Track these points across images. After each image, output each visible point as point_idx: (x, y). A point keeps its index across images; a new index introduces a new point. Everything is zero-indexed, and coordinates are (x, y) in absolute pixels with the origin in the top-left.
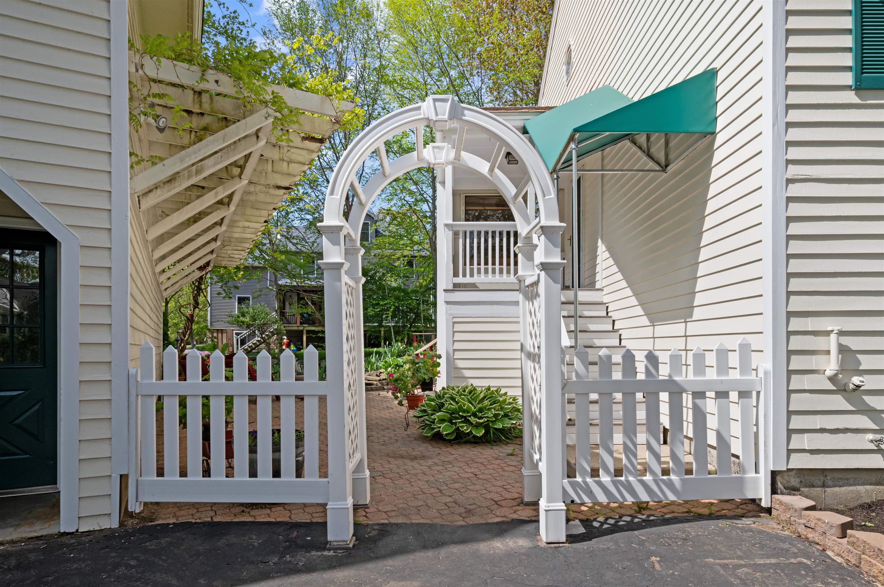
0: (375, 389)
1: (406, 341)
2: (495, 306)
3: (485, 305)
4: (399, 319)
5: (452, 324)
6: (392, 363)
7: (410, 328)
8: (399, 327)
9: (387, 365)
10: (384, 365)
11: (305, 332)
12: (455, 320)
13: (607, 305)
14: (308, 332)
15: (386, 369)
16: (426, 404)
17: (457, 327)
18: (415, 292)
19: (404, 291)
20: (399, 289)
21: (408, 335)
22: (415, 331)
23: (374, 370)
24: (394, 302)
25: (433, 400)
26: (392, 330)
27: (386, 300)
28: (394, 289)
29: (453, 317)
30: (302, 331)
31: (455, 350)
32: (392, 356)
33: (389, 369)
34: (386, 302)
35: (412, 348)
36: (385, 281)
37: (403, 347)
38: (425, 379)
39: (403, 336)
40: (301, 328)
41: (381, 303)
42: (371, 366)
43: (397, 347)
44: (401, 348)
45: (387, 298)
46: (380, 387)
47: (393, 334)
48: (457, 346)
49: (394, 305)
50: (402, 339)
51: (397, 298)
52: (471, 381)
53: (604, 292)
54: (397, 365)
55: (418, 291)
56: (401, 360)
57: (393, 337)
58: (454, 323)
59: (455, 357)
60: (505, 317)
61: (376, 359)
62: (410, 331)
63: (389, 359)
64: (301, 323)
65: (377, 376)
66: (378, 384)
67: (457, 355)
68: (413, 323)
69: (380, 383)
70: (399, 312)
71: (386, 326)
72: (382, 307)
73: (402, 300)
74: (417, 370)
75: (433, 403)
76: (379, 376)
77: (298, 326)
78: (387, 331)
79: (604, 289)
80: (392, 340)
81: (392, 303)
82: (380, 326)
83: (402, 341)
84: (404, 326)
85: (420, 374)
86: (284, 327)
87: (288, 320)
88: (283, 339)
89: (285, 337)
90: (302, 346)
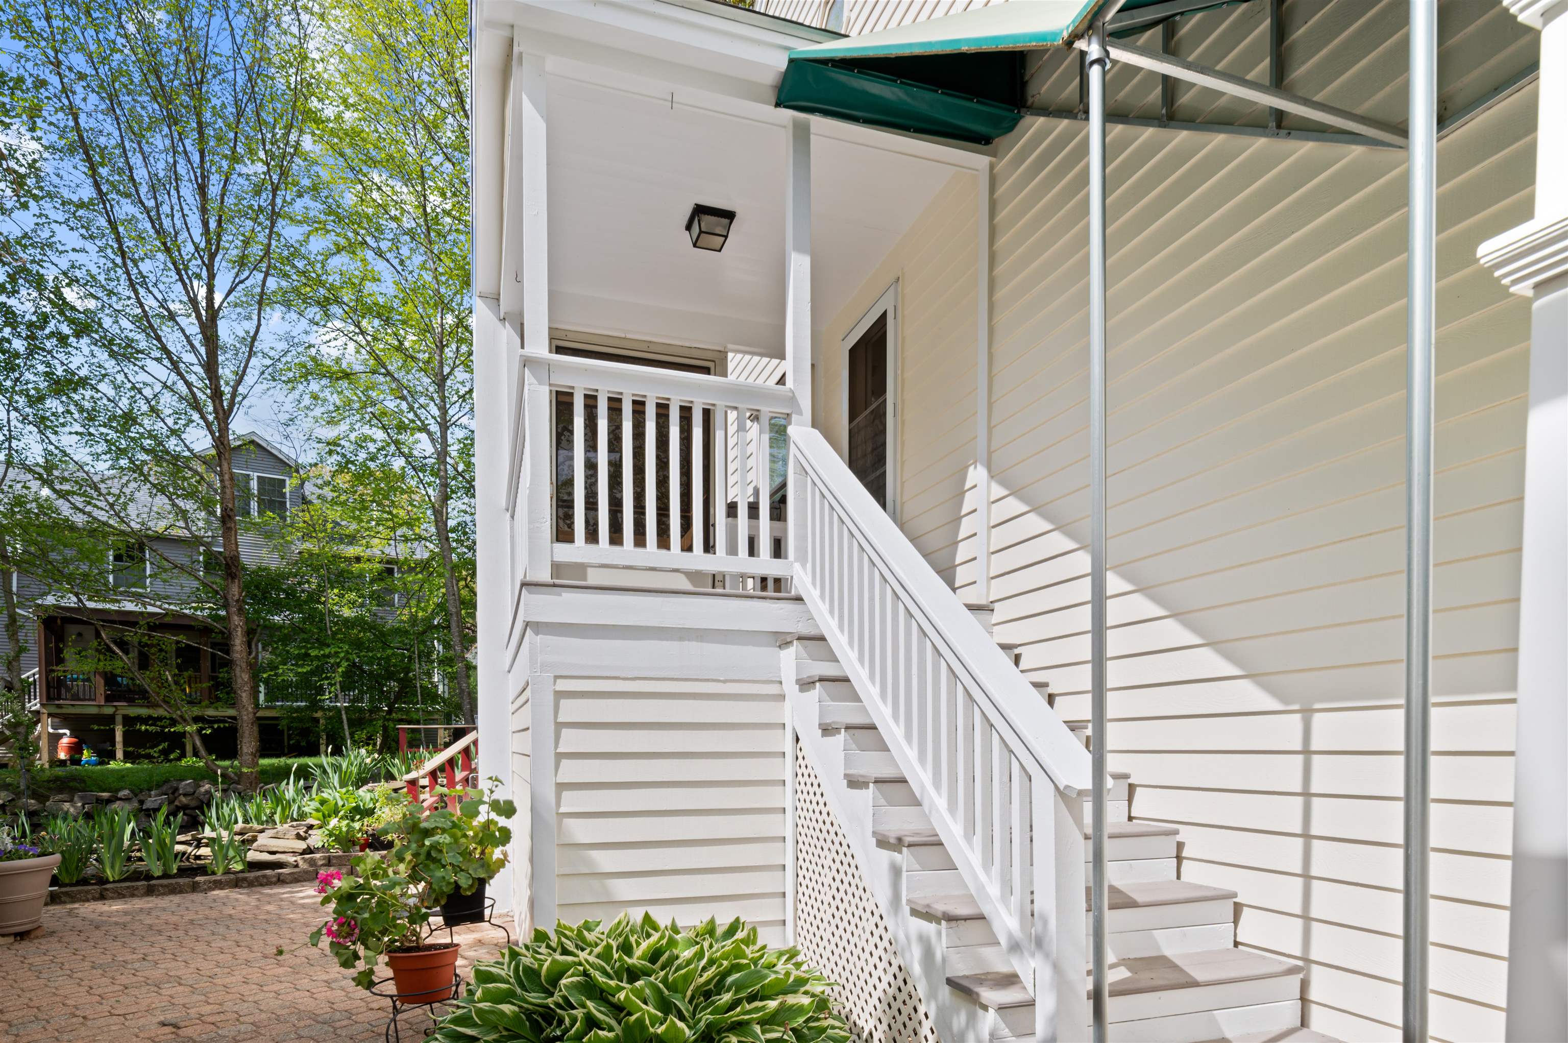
0: (289, 878)
1: (379, 742)
2: (694, 644)
3: (660, 639)
4: (362, 692)
5: (551, 698)
6: (340, 803)
7: (389, 712)
8: (361, 710)
9: (329, 811)
10: (317, 810)
11: (119, 719)
12: (562, 685)
13: (1017, 651)
14: (128, 721)
15: (326, 817)
16: (480, 1012)
17: (571, 710)
18: (397, 631)
19: (372, 627)
20: (357, 622)
21: (385, 728)
22: (401, 721)
23: (293, 820)
24: (347, 652)
25: (507, 997)
26: (344, 717)
27: (328, 646)
28: (348, 623)
29: (557, 677)
30: (111, 719)
31: (562, 787)
32: (343, 784)
33: (333, 822)
34: (327, 651)
35: (397, 761)
36: (324, 603)
37: (374, 760)
38: (457, 886)
39: (370, 729)
40: (109, 711)
41: (313, 653)
42: (283, 810)
43: (356, 758)
44: (368, 761)
45: (329, 641)
46: (306, 872)
47: (346, 727)
48: (571, 771)
49: (348, 660)
50: (369, 738)
51: (358, 644)
52: (624, 890)
53: (996, 618)
54: (356, 810)
55: (407, 632)
56: (368, 796)
57: (347, 733)
58: (560, 695)
59: (563, 810)
60: (725, 681)
61: (297, 792)
62: (388, 720)
63: (334, 794)
64: (109, 699)
65: (299, 837)
66: (301, 863)
67: (572, 802)
68: (395, 702)
69: (305, 860)
70: (361, 677)
71: (330, 709)
72: (315, 663)
73: (369, 649)
74: (429, 854)
75: (507, 1008)
76: (305, 839)
77: (99, 706)
78: (330, 718)
79: (997, 606)
80: (344, 739)
81: (342, 655)
82: (315, 705)
83: (368, 741)
84: (375, 710)
85: (440, 873)
86: (59, 706)
87: (68, 689)
88: (62, 736)
89: (67, 732)
90: (112, 756)
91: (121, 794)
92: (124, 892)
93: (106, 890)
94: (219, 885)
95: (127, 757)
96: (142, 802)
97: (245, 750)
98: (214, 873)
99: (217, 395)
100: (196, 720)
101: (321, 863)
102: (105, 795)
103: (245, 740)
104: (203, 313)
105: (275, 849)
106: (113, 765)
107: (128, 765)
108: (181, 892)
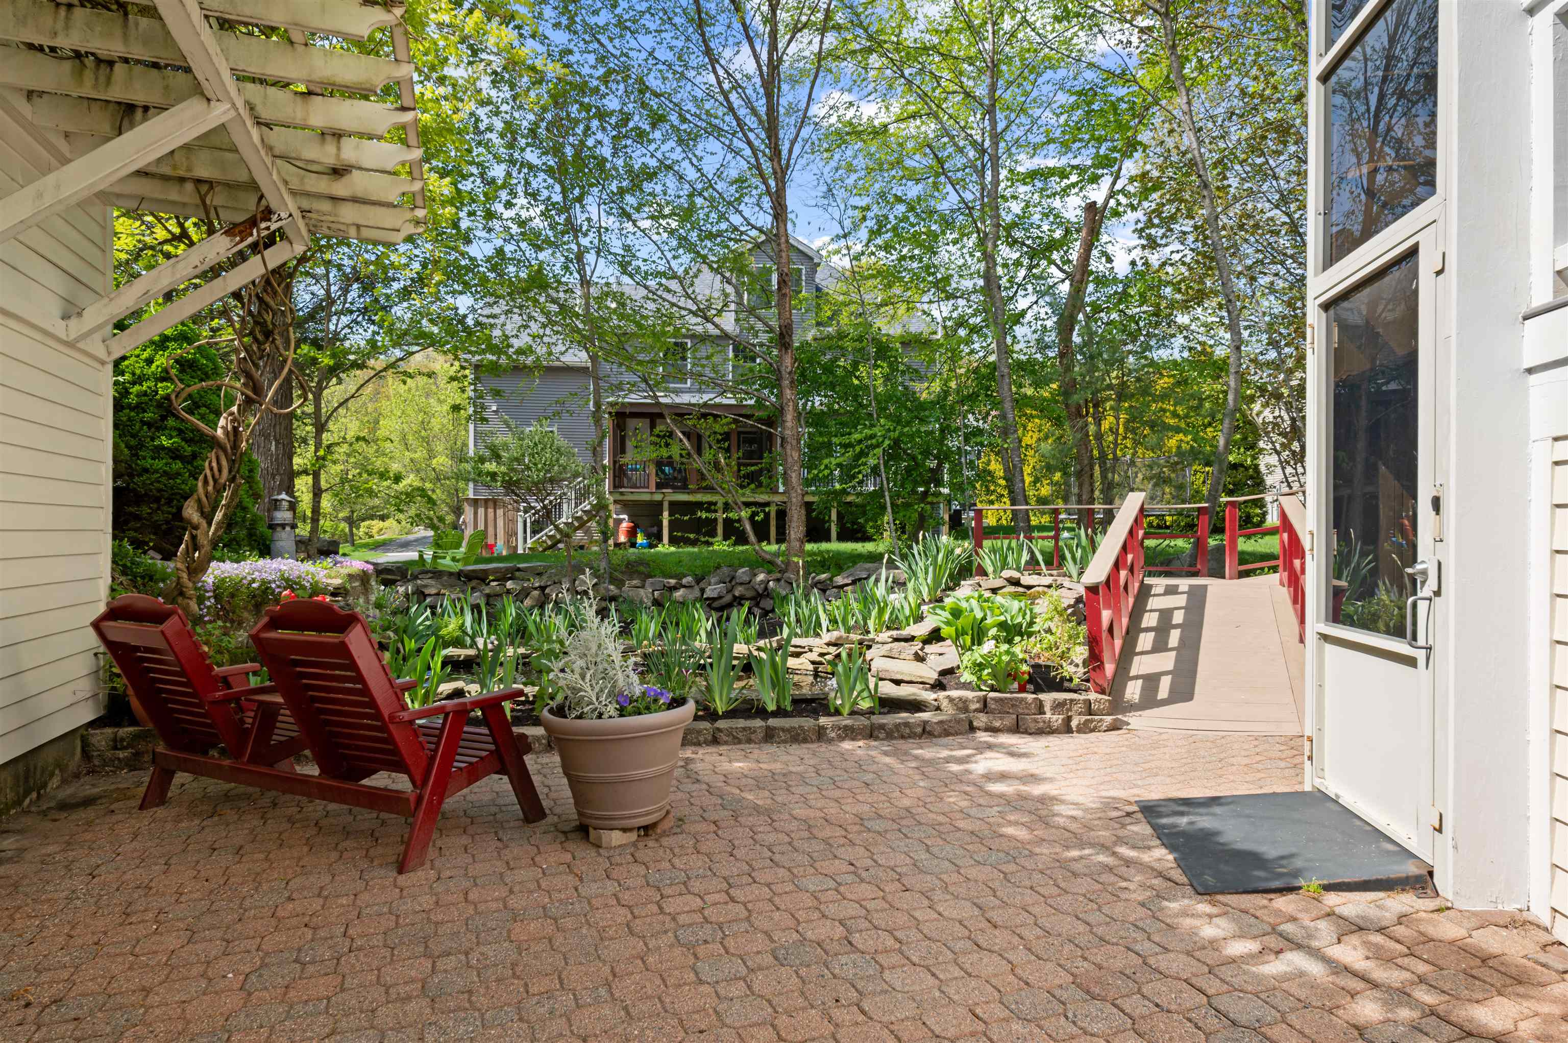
0: (938, 729)
11: (666, 505)
14: (674, 507)
21: (922, 513)
30: (660, 504)
39: (906, 514)
40: (658, 497)
44: (959, 551)
46: (957, 720)
64: (659, 486)
65: (917, 657)
66: (944, 704)
69: (950, 700)
76: (923, 660)
77: (652, 493)
86: (622, 494)
87: (630, 479)
88: (621, 521)
89: (625, 517)
90: (659, 538)
91: (684, 581)
92: (740, 735)
93: (719, 730)
94: (849, 733)
95: (673, 541)
96: (703, 591)
97: (793, 536)
98: (837, 712)
99: (776, 153)
100: (747, 505)
101: (973, 706)
102: (673, 582)
103: (794, 524)
104: (765, 69)
105: (899, 677)
106: (660, 548)
107: (673, 549)
108: (805, 741)
